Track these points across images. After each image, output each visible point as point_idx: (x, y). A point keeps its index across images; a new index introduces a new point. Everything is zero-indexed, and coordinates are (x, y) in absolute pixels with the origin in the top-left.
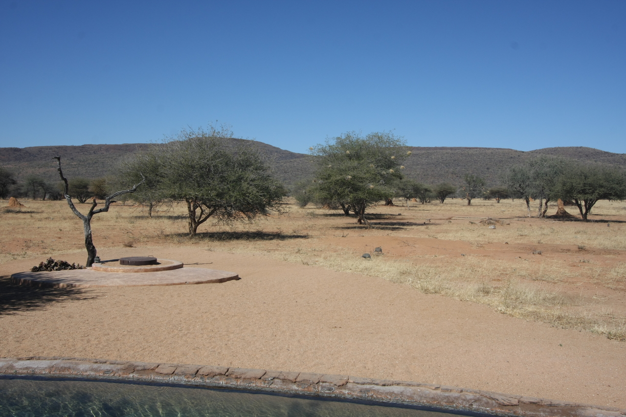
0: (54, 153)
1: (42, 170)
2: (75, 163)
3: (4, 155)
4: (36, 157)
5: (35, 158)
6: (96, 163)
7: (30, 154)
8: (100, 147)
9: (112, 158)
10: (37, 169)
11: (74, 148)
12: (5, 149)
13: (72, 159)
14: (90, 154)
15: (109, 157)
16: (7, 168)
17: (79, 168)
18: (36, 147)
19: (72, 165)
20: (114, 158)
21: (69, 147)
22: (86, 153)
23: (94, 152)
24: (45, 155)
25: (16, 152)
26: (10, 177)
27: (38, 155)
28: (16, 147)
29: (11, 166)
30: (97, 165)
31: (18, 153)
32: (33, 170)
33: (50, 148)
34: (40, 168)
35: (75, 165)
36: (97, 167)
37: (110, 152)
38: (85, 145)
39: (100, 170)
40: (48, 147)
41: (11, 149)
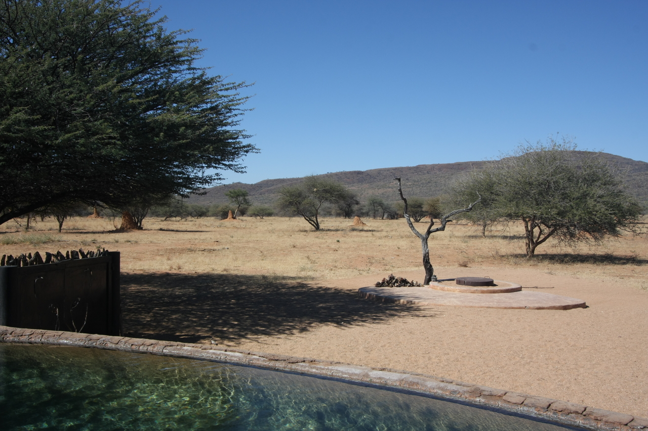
0: (391, 174)
1: (381, 191)
2: (410, 184)
3: (349, 178)
4: (375, 178)
5: (375, 180)
6: (429, 182)
7: (371, 176)
8: (433, 167)
9: (444, 177)
10: (376, 190)
11: (409, 169)
12: (350, 172)
13: (407, 179)
14: (424, 174)
15: (442, 177)
16: (352, 189)
17: (414, 188)
18: (375, 170)
19: (407, 185)
20: (446, 177)
21: (405, 168)
22: (420, 173)
23: (428, 172)
24: (383, 177)
25: (359, 175)
26: (354, 198)
27: (378, 176)
28: (359, 170)
29: (355, 188)
30: (430, 185)
31: (361, 176)
32: (373, 191)
33: (388, 170)
34: (378, 189)
35: (410, 185)
36: (430, 186)
37: (442, 171)
38: (419, 165)
39: (433, 189)
40: (386, 169)
41: (355, 172)
